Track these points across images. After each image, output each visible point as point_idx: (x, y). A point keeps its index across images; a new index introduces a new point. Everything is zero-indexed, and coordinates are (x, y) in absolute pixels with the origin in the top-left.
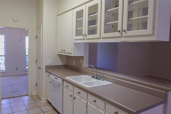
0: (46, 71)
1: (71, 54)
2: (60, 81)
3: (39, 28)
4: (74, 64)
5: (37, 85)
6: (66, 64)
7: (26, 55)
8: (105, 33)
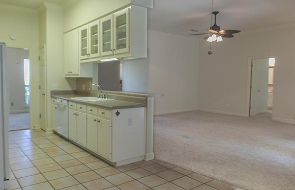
0: (52, 97)
1: (78, 75)
2: (65, 102)
3: (42, 48)
4: (84, 88)
5: (40, 117)
6: (75, 89)
7: (25, 84)
8: (103, 51)
